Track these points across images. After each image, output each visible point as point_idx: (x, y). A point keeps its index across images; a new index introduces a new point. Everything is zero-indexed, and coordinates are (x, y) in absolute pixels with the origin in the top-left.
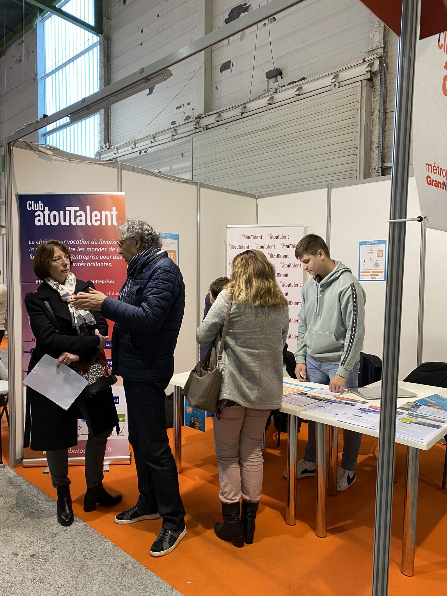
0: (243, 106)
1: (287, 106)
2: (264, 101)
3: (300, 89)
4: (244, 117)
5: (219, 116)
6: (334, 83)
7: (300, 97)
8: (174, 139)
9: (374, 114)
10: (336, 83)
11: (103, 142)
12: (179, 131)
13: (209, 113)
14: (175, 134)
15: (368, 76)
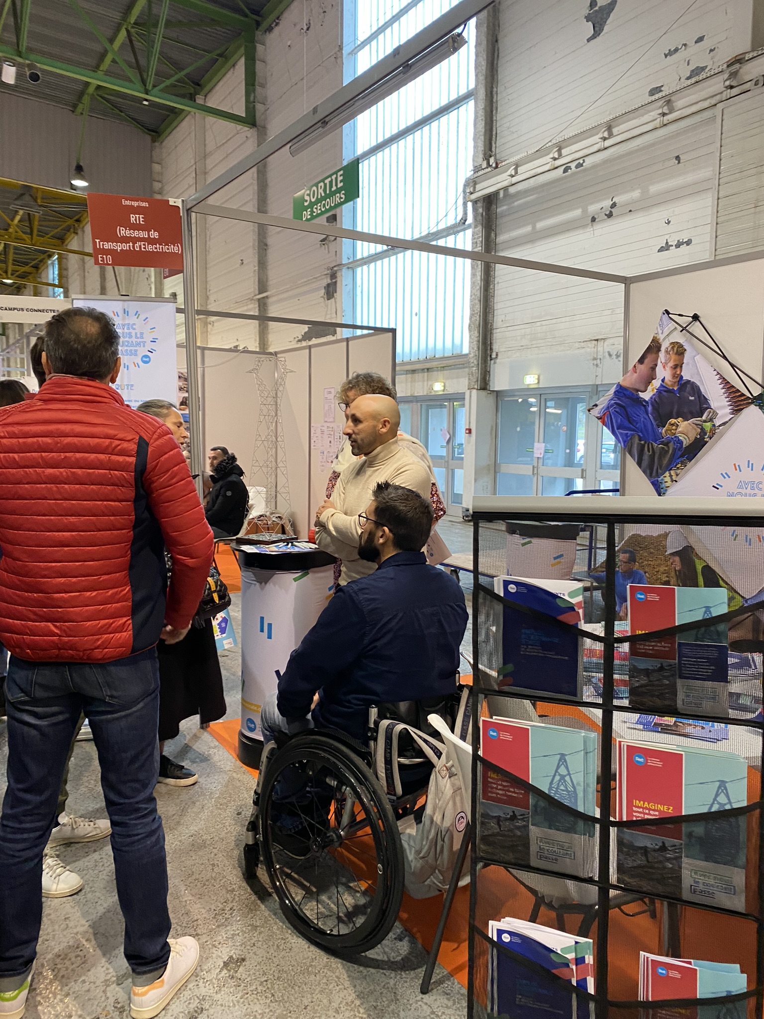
8: (665, 122)
11: (481, 156)
12: (679, 104)
14: (667, 111)
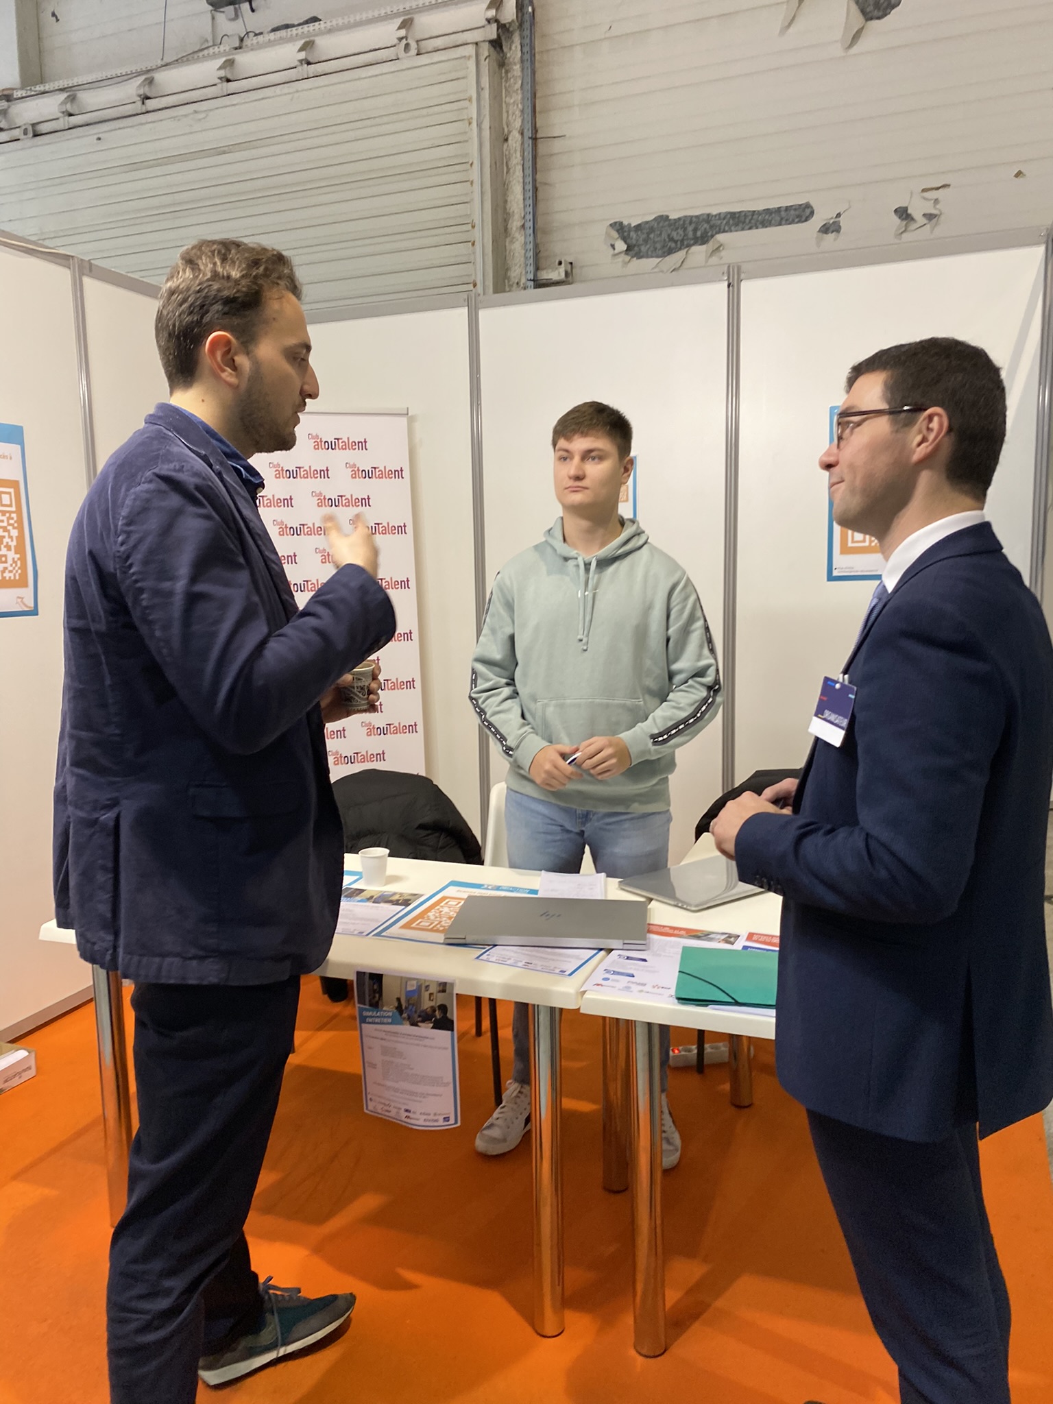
0: (143, 77)
1: (278, 89)
2: (208, 70)
3: (308, 46)
4: (150, 109)
5: (72, 99)
6: (404, 42)
7: (312, 69)
9: (510, 139)
10: (410, 41)
13: (40, 88)
15: (492, 32)
